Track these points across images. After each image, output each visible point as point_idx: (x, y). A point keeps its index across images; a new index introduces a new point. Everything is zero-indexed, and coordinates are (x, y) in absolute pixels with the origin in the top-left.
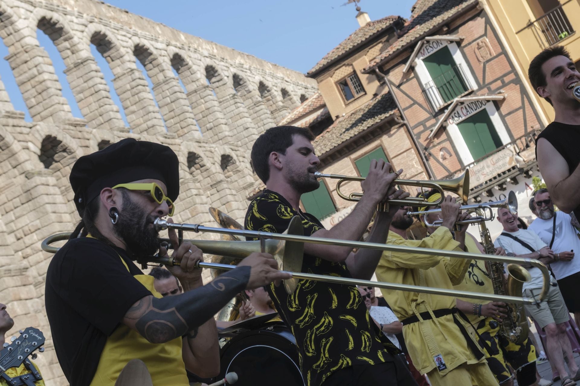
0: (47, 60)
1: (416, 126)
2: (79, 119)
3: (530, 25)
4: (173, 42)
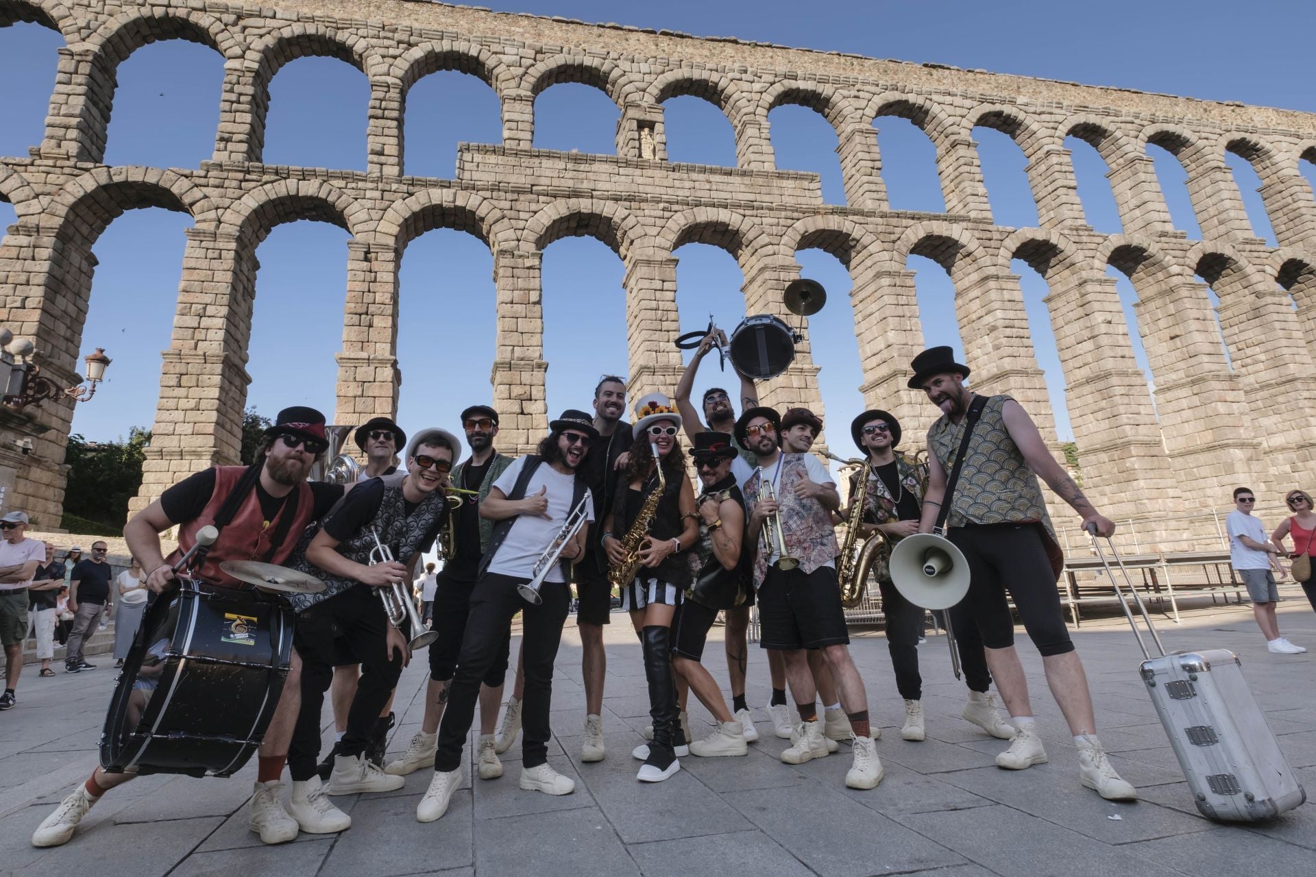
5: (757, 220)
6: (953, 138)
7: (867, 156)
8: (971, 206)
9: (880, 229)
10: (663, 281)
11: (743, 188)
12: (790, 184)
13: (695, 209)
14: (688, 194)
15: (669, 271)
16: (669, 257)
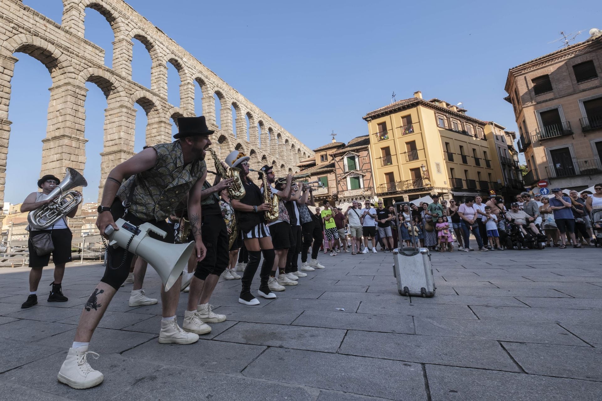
0: (246, 123)
1: (338, 174)
2: (248, 141)
3: (380, 158)
4: (280, 130)
5: (69, 58)
6: (160, 62)
7: (127, 53)
8: (161, 92)
9: (126, 87)
10: (5, 68)
11: (65, 39)
12: (90, 48)
13: (34, 37)
14: (31, 27)
15: (9, 64)
16: (12, 56)
